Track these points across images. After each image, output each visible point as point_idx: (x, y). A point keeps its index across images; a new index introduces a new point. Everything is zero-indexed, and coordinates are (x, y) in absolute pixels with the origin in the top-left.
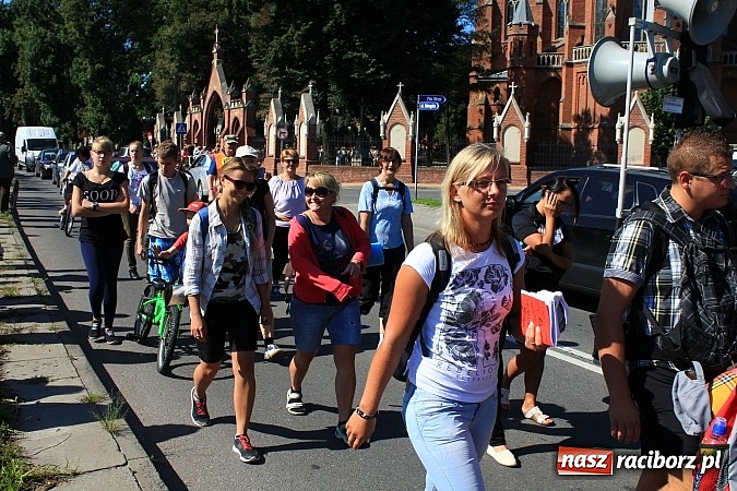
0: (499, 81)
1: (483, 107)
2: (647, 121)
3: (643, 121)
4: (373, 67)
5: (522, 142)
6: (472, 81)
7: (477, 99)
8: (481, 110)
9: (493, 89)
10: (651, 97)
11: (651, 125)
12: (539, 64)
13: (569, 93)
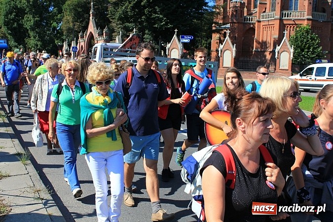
0: (225, 28)
1: (218, 41)
2: (290, 48)
3: (288, 49)
4: (164, 21)
5: (232, 57)
6: (214, 28)
7: (215, 37)
8: (217, 42)
9: (223, 32)
10: (295, 37)
11: (292, 50)
12: (245, 21)
13: (259, 35)
